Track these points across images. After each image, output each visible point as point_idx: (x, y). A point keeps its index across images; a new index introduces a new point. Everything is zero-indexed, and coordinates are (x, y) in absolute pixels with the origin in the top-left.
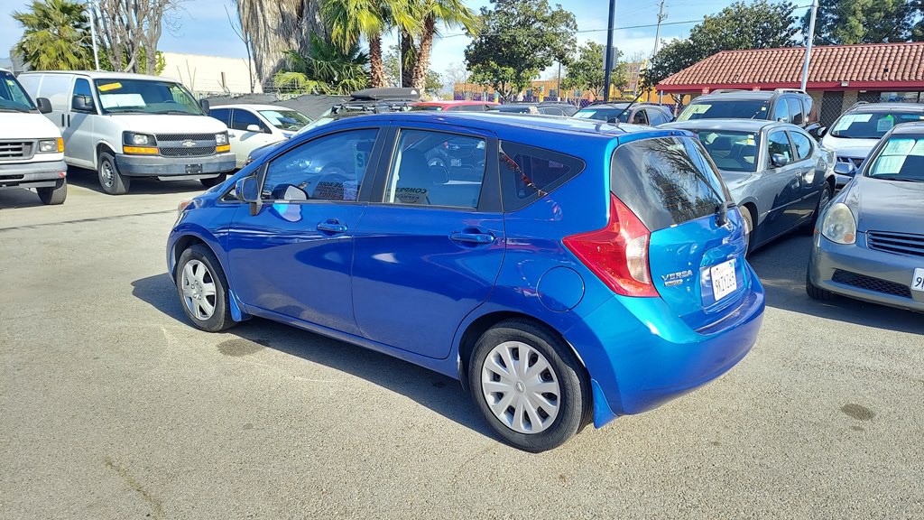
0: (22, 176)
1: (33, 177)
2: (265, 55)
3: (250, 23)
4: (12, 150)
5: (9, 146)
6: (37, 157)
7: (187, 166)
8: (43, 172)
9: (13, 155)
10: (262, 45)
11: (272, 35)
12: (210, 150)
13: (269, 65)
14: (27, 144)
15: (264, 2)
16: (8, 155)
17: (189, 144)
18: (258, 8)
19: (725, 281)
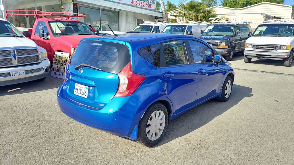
0: (271, 56)
1: (274, 56)
4: (271, 48)
5: (271, 47)
6: (279, 51)
8: (278, 55)
9: (271, 49)
14: (276, 46)
16: (270, 49)
19: (81, 91)
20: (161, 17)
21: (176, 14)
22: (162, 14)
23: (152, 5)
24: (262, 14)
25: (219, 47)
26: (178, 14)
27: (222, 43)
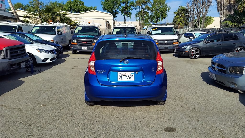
2: (222, 16)
3: (220, 8)
7: (164, 47)
10: (222, 13)
11: (226, 10)
12: (172, 44)
13: (223, 19)
15: (224, 1)
17: (166, 42)
18: (222, 3)
19: (126, 77)
20: (12, 17)
21: (29, 16)
22: (12, 14)
23: (1, 5)
24: (104, 19)
25: (93, 44)
26: (31, 16)
27: (94, 41)
